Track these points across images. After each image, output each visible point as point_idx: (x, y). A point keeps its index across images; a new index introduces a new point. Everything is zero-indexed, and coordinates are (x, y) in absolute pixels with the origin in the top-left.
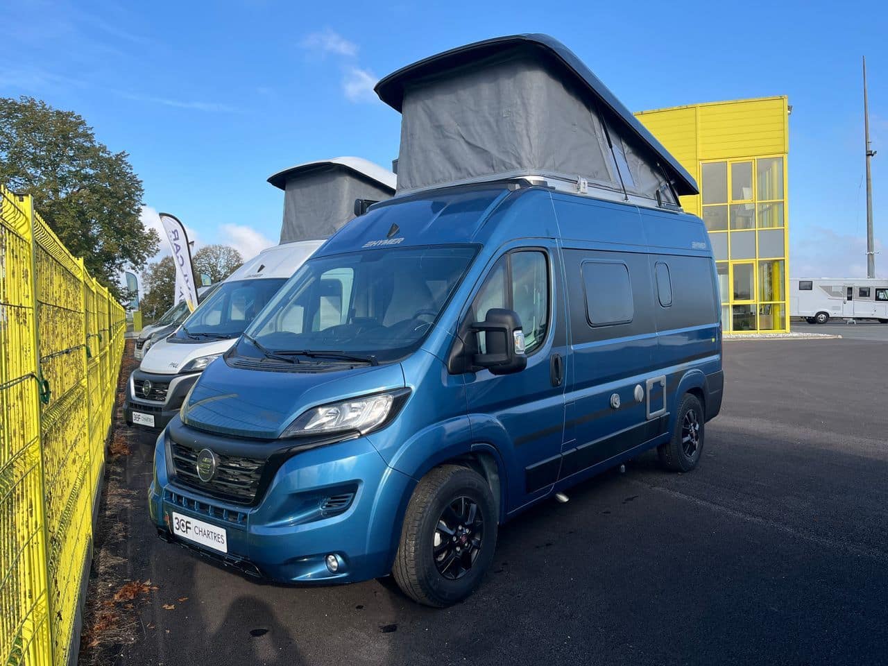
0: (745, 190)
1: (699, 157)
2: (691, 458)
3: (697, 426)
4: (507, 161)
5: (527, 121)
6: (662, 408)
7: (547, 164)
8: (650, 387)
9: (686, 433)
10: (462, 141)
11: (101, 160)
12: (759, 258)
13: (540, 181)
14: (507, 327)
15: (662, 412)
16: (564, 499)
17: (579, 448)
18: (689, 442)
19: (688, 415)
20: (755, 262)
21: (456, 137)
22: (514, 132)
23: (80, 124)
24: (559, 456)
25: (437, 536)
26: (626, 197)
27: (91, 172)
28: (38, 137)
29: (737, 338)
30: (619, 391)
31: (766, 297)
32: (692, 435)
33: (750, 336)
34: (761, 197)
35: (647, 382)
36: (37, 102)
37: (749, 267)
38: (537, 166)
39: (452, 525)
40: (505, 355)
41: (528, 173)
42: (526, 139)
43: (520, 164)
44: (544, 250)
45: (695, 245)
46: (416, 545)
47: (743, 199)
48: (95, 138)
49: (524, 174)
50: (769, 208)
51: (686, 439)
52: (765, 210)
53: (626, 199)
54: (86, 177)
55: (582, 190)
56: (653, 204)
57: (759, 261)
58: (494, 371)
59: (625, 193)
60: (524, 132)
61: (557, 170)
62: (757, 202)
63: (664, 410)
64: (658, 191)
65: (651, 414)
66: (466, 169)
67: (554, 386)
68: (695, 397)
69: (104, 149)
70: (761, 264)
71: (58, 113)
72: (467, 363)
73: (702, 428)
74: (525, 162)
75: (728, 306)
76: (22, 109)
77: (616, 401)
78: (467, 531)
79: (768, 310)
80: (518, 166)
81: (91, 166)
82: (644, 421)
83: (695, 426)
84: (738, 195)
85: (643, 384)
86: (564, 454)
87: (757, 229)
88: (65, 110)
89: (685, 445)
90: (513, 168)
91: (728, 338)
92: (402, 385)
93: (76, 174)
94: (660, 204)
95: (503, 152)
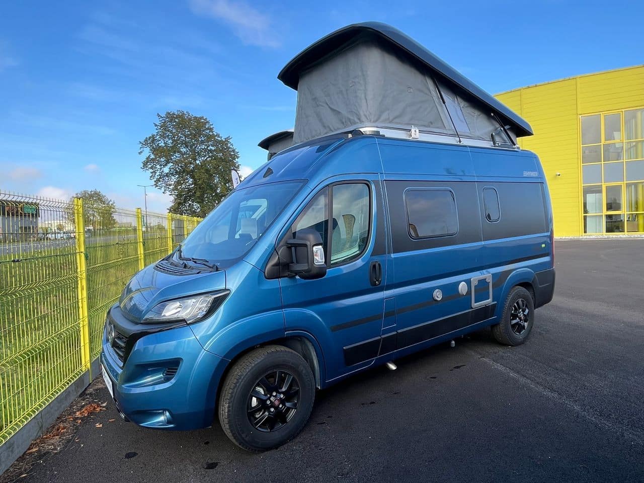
0: (616, 134)
1: (579, 112)
2: (519, 336)
3: (527, 311)
4: (352, 118)
5: (365, 87)
6: (488, 299)
7: (382, 118)
8: (474, 283)
9: (515, 316)
10: (327, 107)
11: (216, 141)
12: (626, 181)
13: (374, 131)
14: (308, 243)
15: (489, 301)
16: (393, 367)
17: (399, 331)
18: (517, 324)
19: (518, 303)
20: (623, 184)
21: (324, 105)
22: (356, 97)
23: (207, 122)
24: (380, 338)
25: (254, 400)
26: (460, 140)
27: (213, 148)
28: (187, 132)
29: (608, 238)
30: (442, 288)
31: (633, 209)
32: (520, 319)
33: (619, 237)
34: (629, 138)
35: (472, 280)
36: (185, 113)
37: (619, 188)
38: (372, 120)
39: (269, 390)
40: (307, 264)
41: (364, 126)
42: (364, 101)
43: (359, 119)
44: (368, 183)
45: (526, 174)
46: (229, 407)
47: (614, 140)
48: (214, 130)
49: (362, 126)
50: (635, 146)
51: (514, 322)
52: (633, 147)
53: (460, 142)
54: (211, 151)
55: (413, 136)
56: (488, 144)
57: (626, 183)
58: (303, 277)
59: (459, 137)
60: (363, 96)
61: (391, 122)
62: (624, 141)
63: (490, 300)
64: (492, 135)
65: (475, 304)
66: (329, 127)
67: (372, 285)
68: (525, 289)
69: (218, 135)
70: (628, 185)
71: (196, 118)
72: (283, 269)
73: (531, 313)
74: (363, 118)
75: (602, 215)
76: (178, 117)
77: (438, 295)
78: (282, 396)
79: (634, 218)
80: (358, 121)
81: (213, 146)
82: (469, 309)
83: (524, 311)
84: (609, 137)
85: (468, 282)
86: (383, 336)
87: (625, 161)
88: (198, 116)
89: (513, 326)
90: (355, 123)
91: (601, 238)
92: (223, 287)
93: (205, 150)
94: (494, 143)
95: (349, 112)
